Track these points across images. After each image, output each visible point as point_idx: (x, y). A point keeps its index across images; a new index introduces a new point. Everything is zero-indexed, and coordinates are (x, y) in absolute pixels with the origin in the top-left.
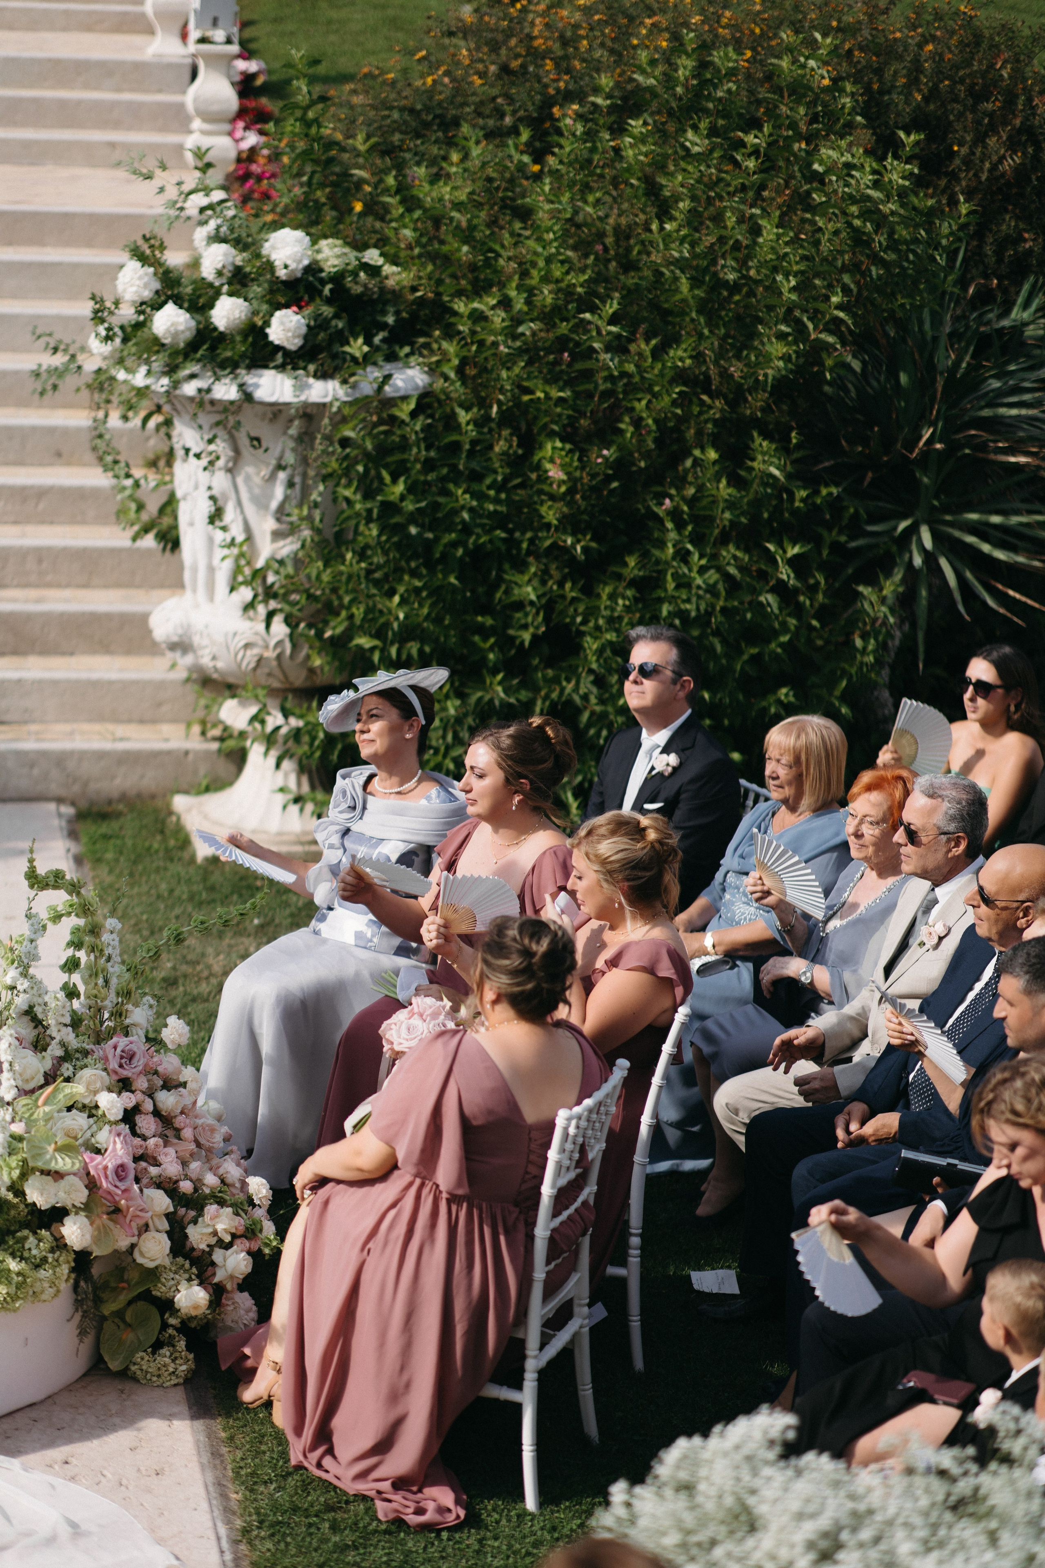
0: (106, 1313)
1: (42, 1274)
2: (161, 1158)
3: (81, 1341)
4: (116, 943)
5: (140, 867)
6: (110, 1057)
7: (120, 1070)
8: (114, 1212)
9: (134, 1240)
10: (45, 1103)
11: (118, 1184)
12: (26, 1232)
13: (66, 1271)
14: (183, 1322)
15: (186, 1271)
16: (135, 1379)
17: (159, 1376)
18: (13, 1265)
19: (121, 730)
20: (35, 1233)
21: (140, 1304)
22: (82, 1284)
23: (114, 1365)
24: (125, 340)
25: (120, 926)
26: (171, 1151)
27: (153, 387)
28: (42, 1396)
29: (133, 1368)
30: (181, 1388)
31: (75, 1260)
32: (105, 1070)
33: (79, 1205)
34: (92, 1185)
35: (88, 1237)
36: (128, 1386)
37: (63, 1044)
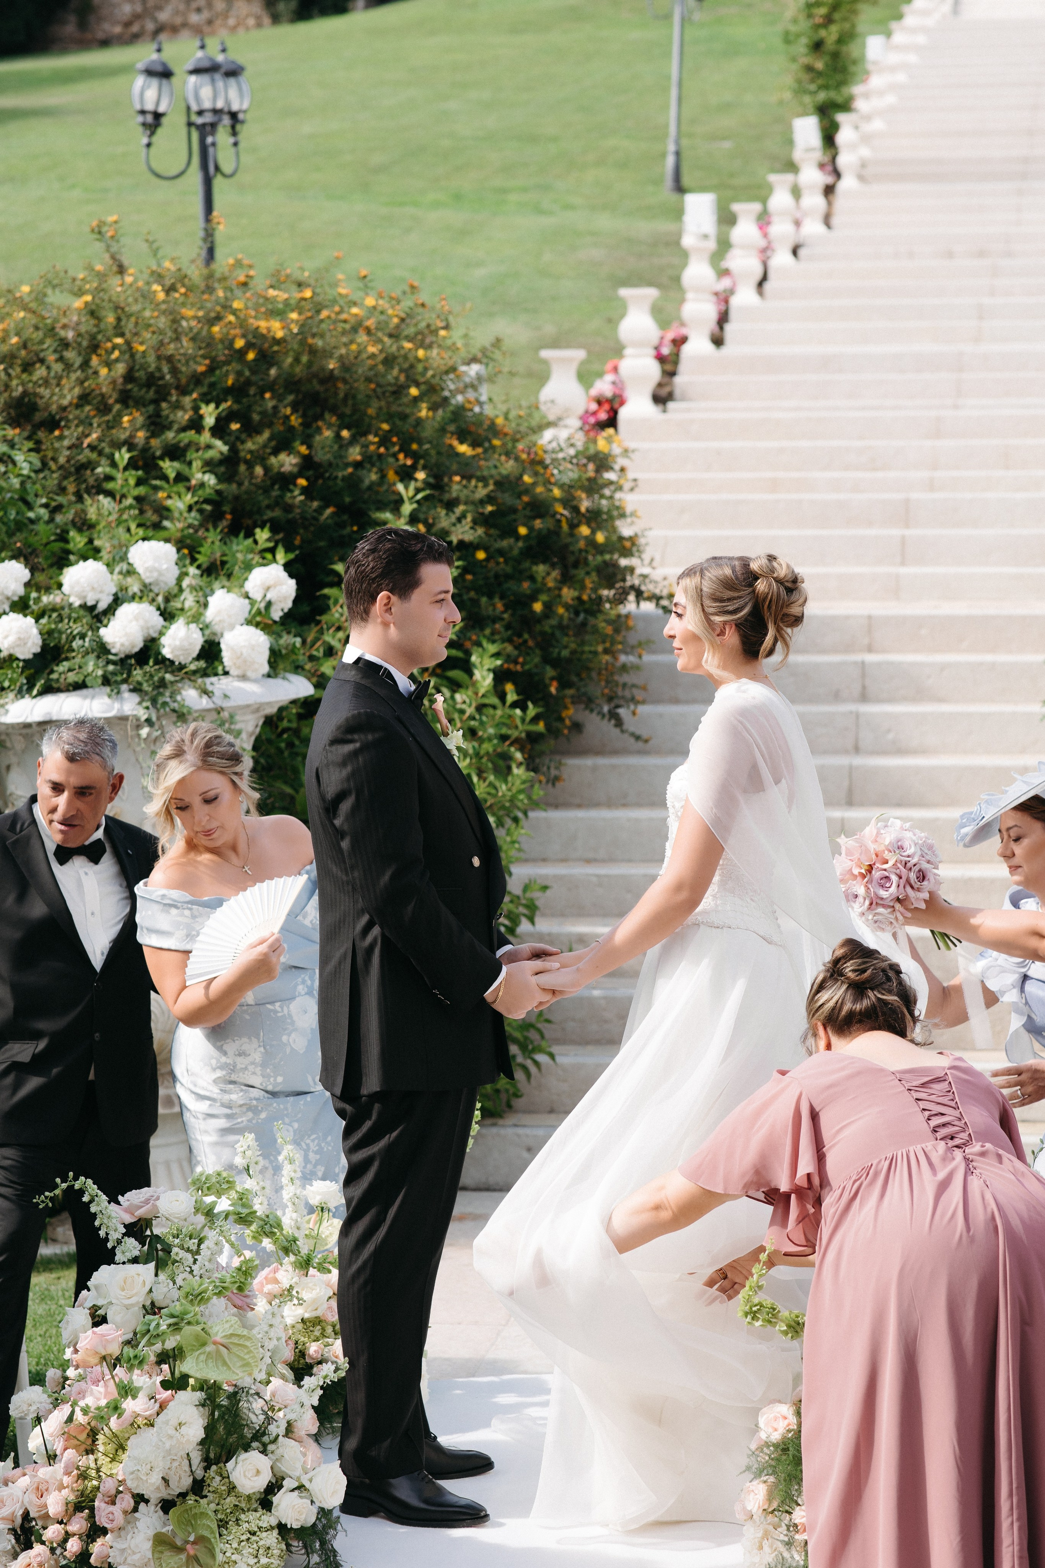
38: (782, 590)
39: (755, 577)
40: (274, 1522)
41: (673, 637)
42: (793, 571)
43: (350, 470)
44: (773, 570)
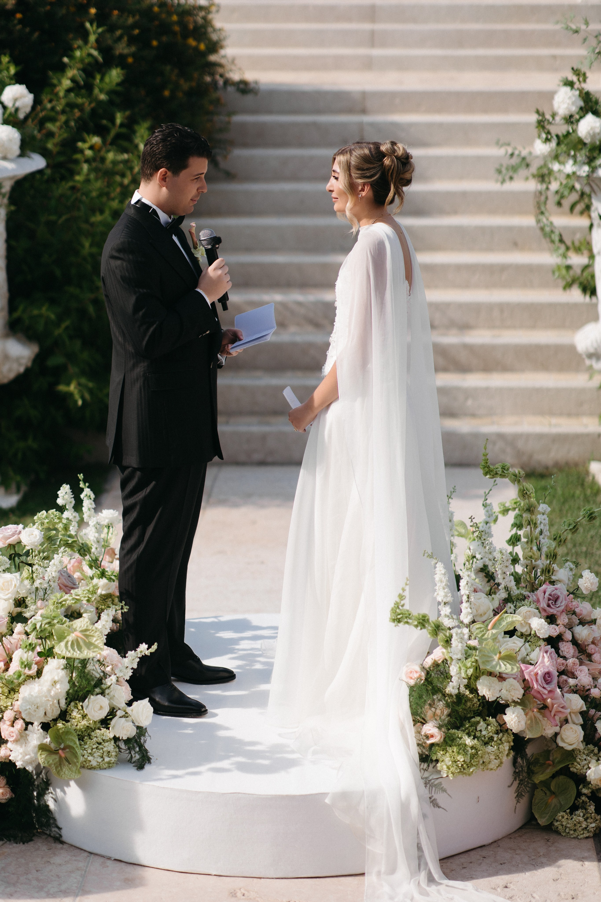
0: (537, 781)
1: (489, 749)
2: (577, 673)
3: (518, 801)
4: (547, 521)
5: (567, 506)
6: (541, 599)
7: (548, 609)
8: (542, 708)
9: (557, 729)
10: (493, 628)
11: (545, 686)
12: (478, 719)
13: (507, 748)
14: (593, 792)
15: (595, 755)
16: (557, 832)
17: (575, 830)
18: (468, 741)
19: (554, 420)
20: (485, 720)
21: (562, 778)
22: (519, 760)
23: (542, 821)
24: (558, 144)
25: (549, 509)
26: (585, 668)
27: (578, 173)
28: (490, 841)
29: (556, 824)
30: (592, 840)
31: (514, 741)
32: (538, 609)
33: (516, 700)
34: (527, 687)
35: (523, 723)
36: (553, 837)
37: (506, 588)
38: (400, 165)
39: (383, 155)
40: (112, 736)
41: (331, 191)
42: (406, 152)
43: (48, 8)
44: (394, 151)
